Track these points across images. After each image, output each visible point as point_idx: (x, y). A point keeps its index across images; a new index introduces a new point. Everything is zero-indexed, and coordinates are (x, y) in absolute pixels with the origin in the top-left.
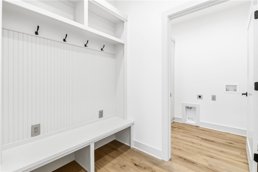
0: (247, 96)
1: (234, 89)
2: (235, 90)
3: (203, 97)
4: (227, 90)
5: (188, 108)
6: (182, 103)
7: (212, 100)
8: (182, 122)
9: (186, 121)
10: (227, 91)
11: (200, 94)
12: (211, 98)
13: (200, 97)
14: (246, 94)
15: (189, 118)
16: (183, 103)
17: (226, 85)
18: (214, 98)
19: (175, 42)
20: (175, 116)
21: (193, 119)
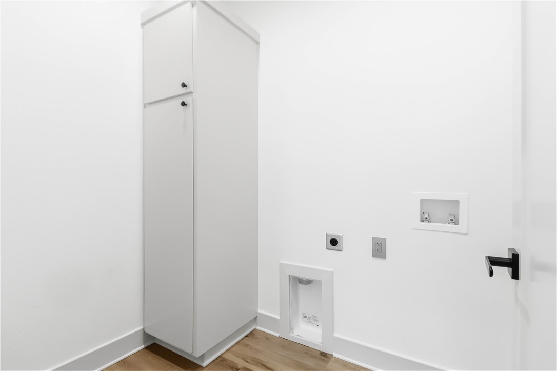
0: (515, 275)
1: (451, 215)
2: (455, 221)
3: (344, 243)
4: (425, 218)
5: (300, 281)
6: (280, 264)
7: (374, 255)
8: (277, 335)
9: (291, 329)
10: (426, 224)
11: (335, 233)
12: (369, 248)
13: (334, 242)
14: (513, 263)
15: (305, 317)
16: (281, 262)
17: (422, 201)
18: (379, 249)
19: (258, 43)
20: (259, 311)
21: (317, 321)
